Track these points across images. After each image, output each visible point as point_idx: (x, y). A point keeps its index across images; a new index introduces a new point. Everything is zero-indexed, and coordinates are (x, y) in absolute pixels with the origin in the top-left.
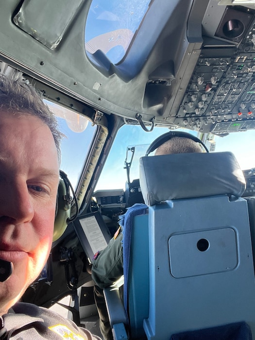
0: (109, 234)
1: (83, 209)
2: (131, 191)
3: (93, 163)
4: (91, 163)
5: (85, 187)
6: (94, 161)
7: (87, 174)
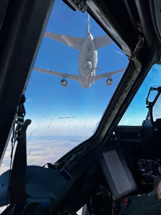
0: (128, 168)
1: (105, 142)
2: (155, 130)
3: (119, 101)
4: (117, 101)
5: (108, 123)
6: (120, 99)
7: (112, 111)
